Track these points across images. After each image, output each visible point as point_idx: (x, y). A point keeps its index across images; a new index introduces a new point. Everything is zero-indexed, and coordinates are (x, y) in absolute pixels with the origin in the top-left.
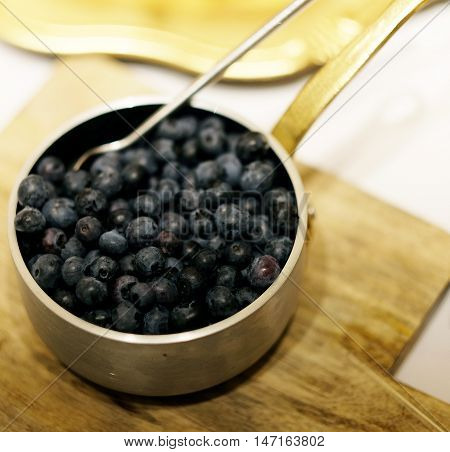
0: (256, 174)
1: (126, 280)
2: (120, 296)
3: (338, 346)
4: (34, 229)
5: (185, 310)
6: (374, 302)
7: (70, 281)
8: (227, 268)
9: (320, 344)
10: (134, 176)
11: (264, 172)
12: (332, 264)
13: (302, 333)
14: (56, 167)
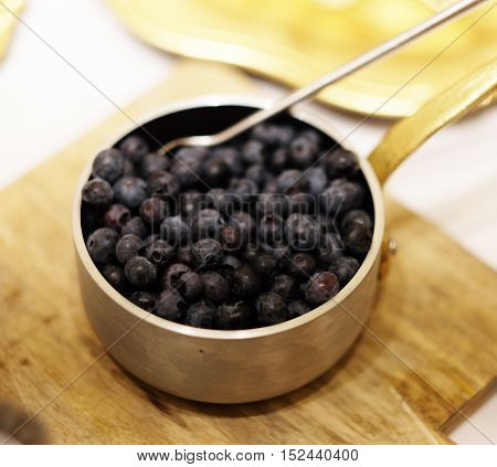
0: (339, 191)
1: (179, 268)
2: (168, 283)
3: (393, 391)
4: (99, 200)
5: (230, 309)
6: (442, 355)
7: (121, 258)
8: (285, 277)
9: (376, 385)
10: (214, 170)
11: (347, 190)
12: (408, 309)
13: (360, 370)
14: (139, 147)
